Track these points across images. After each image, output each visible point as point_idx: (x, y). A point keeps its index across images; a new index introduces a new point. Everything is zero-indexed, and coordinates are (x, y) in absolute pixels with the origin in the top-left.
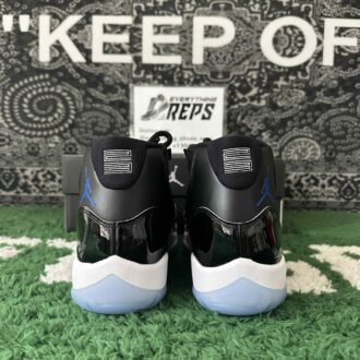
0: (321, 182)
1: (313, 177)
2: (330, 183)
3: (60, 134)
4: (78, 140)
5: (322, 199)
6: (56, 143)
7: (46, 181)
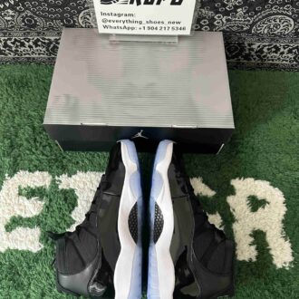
0: (282, 50)
1: (275, 47)
2: (290, 51)
3: (12, 7)
4: (35, 13)
5: (277, 62)
6: (13, 16)
7: (17, 46)
